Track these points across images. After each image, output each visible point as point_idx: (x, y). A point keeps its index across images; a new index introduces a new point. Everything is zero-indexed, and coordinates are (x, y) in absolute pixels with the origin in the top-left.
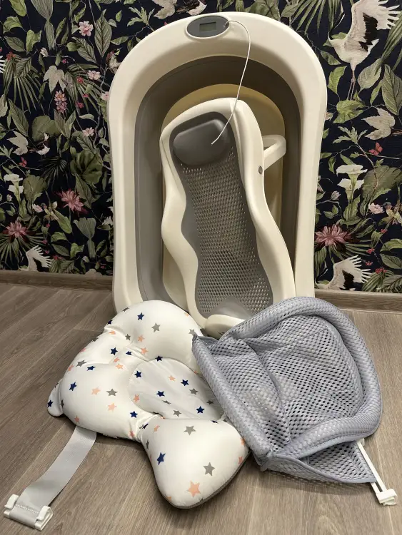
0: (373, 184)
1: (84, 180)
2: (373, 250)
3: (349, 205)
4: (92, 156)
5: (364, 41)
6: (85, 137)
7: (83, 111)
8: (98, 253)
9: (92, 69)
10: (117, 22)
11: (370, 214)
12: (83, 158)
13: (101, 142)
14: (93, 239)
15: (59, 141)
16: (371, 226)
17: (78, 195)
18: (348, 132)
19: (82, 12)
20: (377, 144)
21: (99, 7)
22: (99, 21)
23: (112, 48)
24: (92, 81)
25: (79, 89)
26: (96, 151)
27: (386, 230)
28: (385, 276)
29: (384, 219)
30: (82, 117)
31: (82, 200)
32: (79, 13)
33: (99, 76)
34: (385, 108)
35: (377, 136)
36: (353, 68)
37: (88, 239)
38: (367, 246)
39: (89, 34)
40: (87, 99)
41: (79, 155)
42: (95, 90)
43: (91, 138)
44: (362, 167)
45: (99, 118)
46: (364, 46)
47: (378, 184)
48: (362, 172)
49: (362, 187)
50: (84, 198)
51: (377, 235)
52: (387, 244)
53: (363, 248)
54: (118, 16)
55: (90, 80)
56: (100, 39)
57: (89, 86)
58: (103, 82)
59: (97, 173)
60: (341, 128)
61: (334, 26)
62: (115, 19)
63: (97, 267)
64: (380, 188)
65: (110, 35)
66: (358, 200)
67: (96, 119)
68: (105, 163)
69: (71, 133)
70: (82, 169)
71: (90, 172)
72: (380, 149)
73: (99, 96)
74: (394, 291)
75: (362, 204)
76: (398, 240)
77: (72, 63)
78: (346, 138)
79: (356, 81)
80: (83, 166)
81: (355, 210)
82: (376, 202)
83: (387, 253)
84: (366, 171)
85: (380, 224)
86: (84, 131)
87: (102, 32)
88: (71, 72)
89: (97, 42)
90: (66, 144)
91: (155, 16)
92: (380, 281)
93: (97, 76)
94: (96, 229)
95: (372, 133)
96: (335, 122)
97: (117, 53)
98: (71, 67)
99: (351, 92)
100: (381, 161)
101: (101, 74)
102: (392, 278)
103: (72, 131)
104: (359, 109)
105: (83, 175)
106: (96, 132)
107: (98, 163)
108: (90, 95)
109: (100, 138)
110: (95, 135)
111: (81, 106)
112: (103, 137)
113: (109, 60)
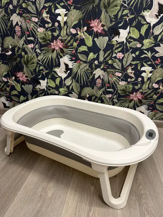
0: (155, 75)
1: (28, 67)
2: (153, 103)
3: (145, 84)
4: (32, 57)
5: (157, 14)
6: (29, 48)
7: (29, 36)
9: (34, 17)
11: (153, 88)
12: (28, 57)
14: (31, 94)
15: (17, 49)
16: (153, 93)
17: (24, 74)
18: (147, 53)
20: (159, 59)
23: (44, 8)
25: (27, 25)
26: (34, 55)
27: (159, 95)
28: (157, 113)
29: (159, 90)
30: (28, 39)
31: (26, 77)
33: (38, 20)
35: (159, 55)
36: (152, 25)
37: (28, 94)
38: (151, 101)
41: (26, 56)
42: (35, 26)
43: (32, 49)
44: (152, 68)
45: (36, 40)
46: (157, 16)
48: (151, 70)
49: (151, 76)
50: (27, 75)
51: (155, 97)
52: (159, 100)
53: (149, 102)
55: (33, 21)
56: (39, 3)
57: (32, 24)
58: (39, 23)
59: (34, 64)
60: (144, 51)
64: (158, 77)
65: (44, 2)
66: (149, 82)
68: (38, 60)
69: (23, 46)
70: (27, 62)
71: (31, 64)
72: (160, 61)
73: (37, 29)
74: (160, 120)
77: (24, 13)
78: (146, 55)
79: (153, 32)
81: (147, 86)
82: (156, 83)
83: (158, 104)
84: (153, 70)
85: (157, 92)
86: (29, 45)
88: (24, 17)
89: (37, 4)
90: (20, 50)
92: (155, 115)
93: (36, 20)
94: (32, 89)
95: (157, 54)
96: (142, 48)
98: (24, 15)
99: (150, 36)
100: (160, 66)
102: (159, 114)
104: (153, 43)
105: (28, 65)
106: (34, 46)
107: (35, 60)
108: (32, 29)
109: (36, 49)
110: (34, 47)
111: (28, 33)
112: (38, 48)
113: (43, 13)
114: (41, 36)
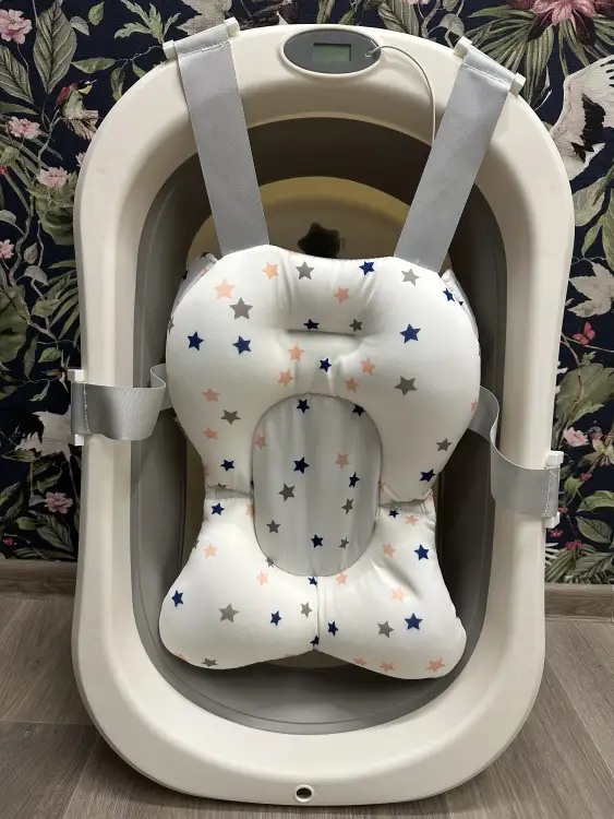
0: (575, 394)
2: (563, 510)
4: (5, 301)
5: (581, 143)
9: (20, 116)
10: (90, 25)
11: (565, 447)
13: (29, 273)
16: (565, 469)
20: (588, 326)
22: (48, 16)
23: (74, 77)
24: (18, 139)
26: (16, 292)
27: (588, 475)
28: (581, 554)
29: (588, 457)
33: (37, 133)
34: (605, 264)
35: (587, 311)
39: (21, 40)
42: (23, 160)
43: (6, 263)
45: (28, 223)
46: (580, 152)
47: (583, 395)
48: (558, 372)
51: (573, 484)
52: (589, 499)
56: (46, 52)
57: (9, 150)
58: (45, 146)
59: (13, 339)
62: (85, 18)
64: (585, 401)
65: (72, 50)
67: (21, 222)
68: (34, 318)
72: (591, 334)
73: (32, 175)
74: (593, 581)
76: (607, 492)
82: (577, 426)
84: (564, 370)
85: (580, 464)
87: (53, 39)
89: (38, 60)
92: (572, 563)
93: (32, 131)
95: (580, 305)
97: (86, 91)
100: (592, 355)
101: (41, 128)
102: (592, 558)
106: (18, 249)
107: (17, 318)
108: (10, 170)
109: (27, 265)
110: (14, 257)
112: (36, 264)
113: (65, 101)
114: (56, 209)
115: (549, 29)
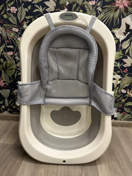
0: (124, 82)
1: (6, 73)
3: (115, 89)
4: (11, 63)
5: (125, 32)
6: (9, 55)
7: (9, 44)
8: (10, 104)
9: (15, 27)
10: (28, 9)
11: (122, 93)
12: (6, 64)
13: (16, 58)
14: (7, 99)
16: (122, 97)
17: (2, 79)
18: (117, 64)
19: (12, 3)
20: (126, 69)
21: (21, 2)
22: (20, 8)
23: (25, 20)
24: (14, 32)
25: (8, 35)
26: (13, 61)
27: (126, 99)
28: (125, 115)
29: (126, 95)
30: (8, 47)
31: (4, 82)
32: (11, 3)
33: (18, 31)
34: (130, 56)
35: (126, 66)
36: (120, 41)
38: (120, 104)
39: (15, 12)
40: (11, 39)
41: (5, 63)
42: (15, 36)
43: (12, 56)
44: (120, 76)
45: (16, 48)
46: (125, 34)
47: (125, 83)
48: (120, 78)
49: (120, 83)
51: (123, 100)
52: (126, 104)
53: (118, 105)
54: (29, 7)
55: (13, 31)
56: (20, 15)
57: (12, 34)
58: (19, 33)
59: (13, 71)
61: (115, 25)
62: (27, 8)
63: (8, 110)
64: (126, 84)
65: (25, 14)
66: (118, 88)
67: (14, 48)
68: (17, 67)
70: (5, 69)
71: (10, 70)
72: (127, 70)
73: (17, 39)
74: (127, 120)
75: (119, 89)
76: (130, 102)
77: (5, 23)
78: (116, 66)
79: (121, 46)
80: (6, 67)
81: (117, 91)
82: (124, 89)
83: (126, 107)
85: (125, 97)
86: (8, 52)
87: (21, 12)
88: (4, 27)
89: (18, 17)
91: (46, 10)
92: (123, 117)
93: (17, 30)
94: (9, 94)
97: (27, 22)
98: (5, 25)
100: (127, 75)
101: (19, 30)
102: (127, 116)
103: (3, 52)
104: (121, 56)
105: (6, 71)
106: (14, 53)
107: (13, 67)
108: (12, 38)
109: (16, 56)
110: (13, 55)
111: (8, 42)
112: (17, 56)
115: (119, 10)
